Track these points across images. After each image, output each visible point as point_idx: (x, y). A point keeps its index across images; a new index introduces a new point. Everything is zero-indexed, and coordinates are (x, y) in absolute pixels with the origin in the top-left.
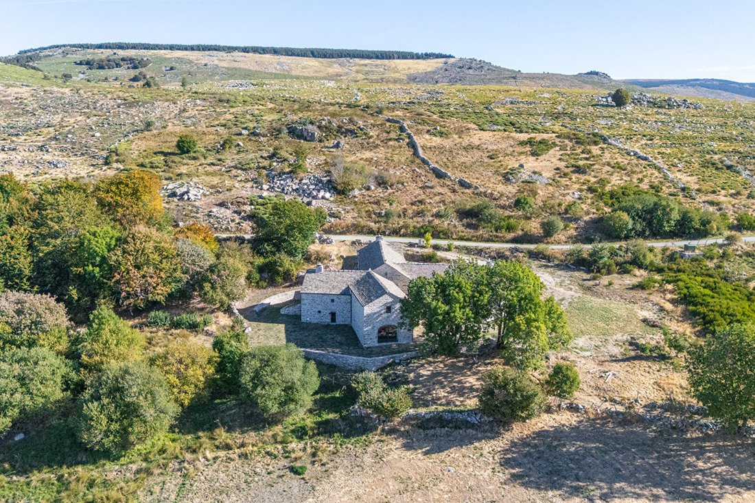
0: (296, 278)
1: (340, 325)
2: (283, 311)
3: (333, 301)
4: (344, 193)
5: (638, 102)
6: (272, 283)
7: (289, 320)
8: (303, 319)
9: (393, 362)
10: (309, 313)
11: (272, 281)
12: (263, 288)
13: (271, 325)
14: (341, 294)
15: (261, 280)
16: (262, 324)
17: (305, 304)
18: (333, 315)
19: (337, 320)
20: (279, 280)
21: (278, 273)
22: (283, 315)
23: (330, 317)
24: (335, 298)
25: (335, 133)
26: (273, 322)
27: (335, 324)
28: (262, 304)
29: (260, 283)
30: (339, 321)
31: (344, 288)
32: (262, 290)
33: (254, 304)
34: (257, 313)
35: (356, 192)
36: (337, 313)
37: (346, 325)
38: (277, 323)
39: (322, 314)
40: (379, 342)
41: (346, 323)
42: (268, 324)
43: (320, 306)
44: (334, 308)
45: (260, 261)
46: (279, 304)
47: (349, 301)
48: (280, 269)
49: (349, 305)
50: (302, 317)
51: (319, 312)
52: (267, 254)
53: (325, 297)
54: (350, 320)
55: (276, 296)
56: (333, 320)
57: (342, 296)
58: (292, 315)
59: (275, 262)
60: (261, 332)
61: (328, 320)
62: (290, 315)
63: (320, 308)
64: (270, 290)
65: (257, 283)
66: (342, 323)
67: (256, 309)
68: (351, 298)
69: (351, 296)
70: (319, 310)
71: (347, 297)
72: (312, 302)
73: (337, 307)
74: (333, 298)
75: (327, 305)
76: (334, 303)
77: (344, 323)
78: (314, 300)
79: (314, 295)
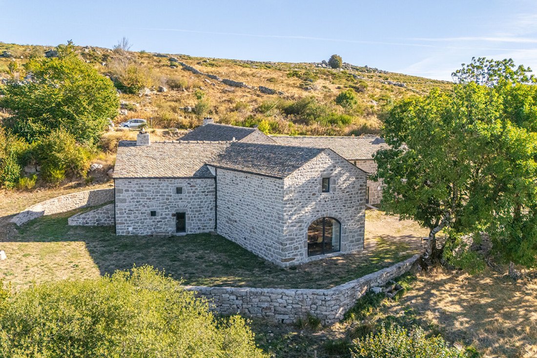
0: (88, 173)
1: (196, 236)
2: (72, 222)
3: (179, 191)
4: (132, 92)
5: (345, 67)
6: (45, 181)
7: (92, 234)
8: (121, 230)
9: (370, 292)
10: (132, 216)
11: (44, 179)
12: (27, 190)
13: (53, 244)
14: (195, 177)
15: (22, 176)
16: (32, 244)
17: (124, 201)
18: (180, 217)
19: (187, 227)
20: (58, 175)
21: (55, 163)
22: (76, 227)
23: (173, 222)
24: (184, 185)
25: (100, 61)
26: (56, 240)
27: (184, 234)
28: (28, 212)
29: (22, 182)
30: (192, 227)
31: (198, 168)
32: (26, 195)
33: (9, 213)
34: (18, 228)
35: (147, 91)
36: (189, 214)
37: (209, 235)
38: (66, 240)
39: (158, 218)
40: (310, 254)
41: (207, 231)
42: (47, 244)
43: (153, 202)
44: (183, 203)
45: (19, 145)
46: (60, 213)
47: (212, 188)
48: (60, 156)
49: (211, 197)
50: (118, 227)
51: (153, 213)
52: (32, 136)
53: (165, 183)
54: (213, 225)
55: (56, 200)
56: (181, 227)
57: (199, 181)
58: (94, 227)
59: (50, 146)
60: (30, 260)
61: (169, 227)
62: (89, 227)
63: (154, 206)
64: (41, 193)
65: (16, 181)
66: (198, 232)
67: (14, 220)
68: (216, 181)
69: (215, 178)
70: (152, 209)
71: (209, 181)
72: (137, 195)
73: (189, 203)
74: (179, 185)
75: (167, 199)
76: (183, 195)
77: (201, 231)
78: (141, 191)
79: (142, 181)
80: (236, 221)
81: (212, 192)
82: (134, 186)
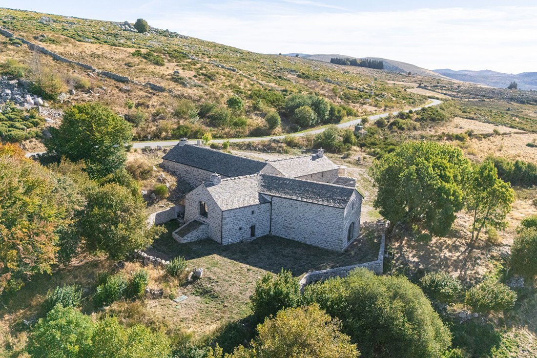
1: (259, 238)
2: (184, 241)
3: (253, 212)
4: (52, 98)
7: (207, 247)
8: (225, 242)
10: (231, 232)
13: (205, 258)
14: (261, 203)
17: (227, 224)
18: (253, 228)
19: (256, 233)
22: (189, 244)
23: (250, 232)
24: (256, 209)
26: (200, 256)
27: (254, 238)
30: (259, 233)
35: (65, 97)
36: (257, 226)
37: (267, 236)
38: (206, 255)
39: (243, 231)
40: (347, 242)
41: (265, 234)
42: (200, 259)
43: (241, 222)
44: (254, 220)
47: (269, 208)
49: (269, 213)
50: (223, 240)
51: (241, 229)
53: (247, 210)
54: (268, 230)
56: (253, 234)
57: (262, 205)
58: (198, 242)
61: (248, 235)
63: (241, 224)
66: (261, 235)
68: (271, 205)
69: (271, 203)
70: (240, 226)
71: (267, 205)
72: (233, 219)
73: (258, 219)
74: (253, 210)
75: (248, 219)
76: (255, 215)
77: (263, 235)
78: (235, 216)
79: (236, 210)
80: (294, 228)
81: (269, 210)
82: (232, 214)
